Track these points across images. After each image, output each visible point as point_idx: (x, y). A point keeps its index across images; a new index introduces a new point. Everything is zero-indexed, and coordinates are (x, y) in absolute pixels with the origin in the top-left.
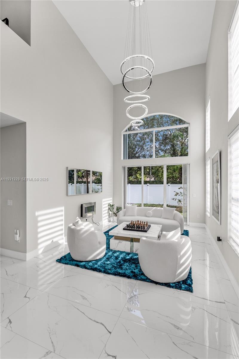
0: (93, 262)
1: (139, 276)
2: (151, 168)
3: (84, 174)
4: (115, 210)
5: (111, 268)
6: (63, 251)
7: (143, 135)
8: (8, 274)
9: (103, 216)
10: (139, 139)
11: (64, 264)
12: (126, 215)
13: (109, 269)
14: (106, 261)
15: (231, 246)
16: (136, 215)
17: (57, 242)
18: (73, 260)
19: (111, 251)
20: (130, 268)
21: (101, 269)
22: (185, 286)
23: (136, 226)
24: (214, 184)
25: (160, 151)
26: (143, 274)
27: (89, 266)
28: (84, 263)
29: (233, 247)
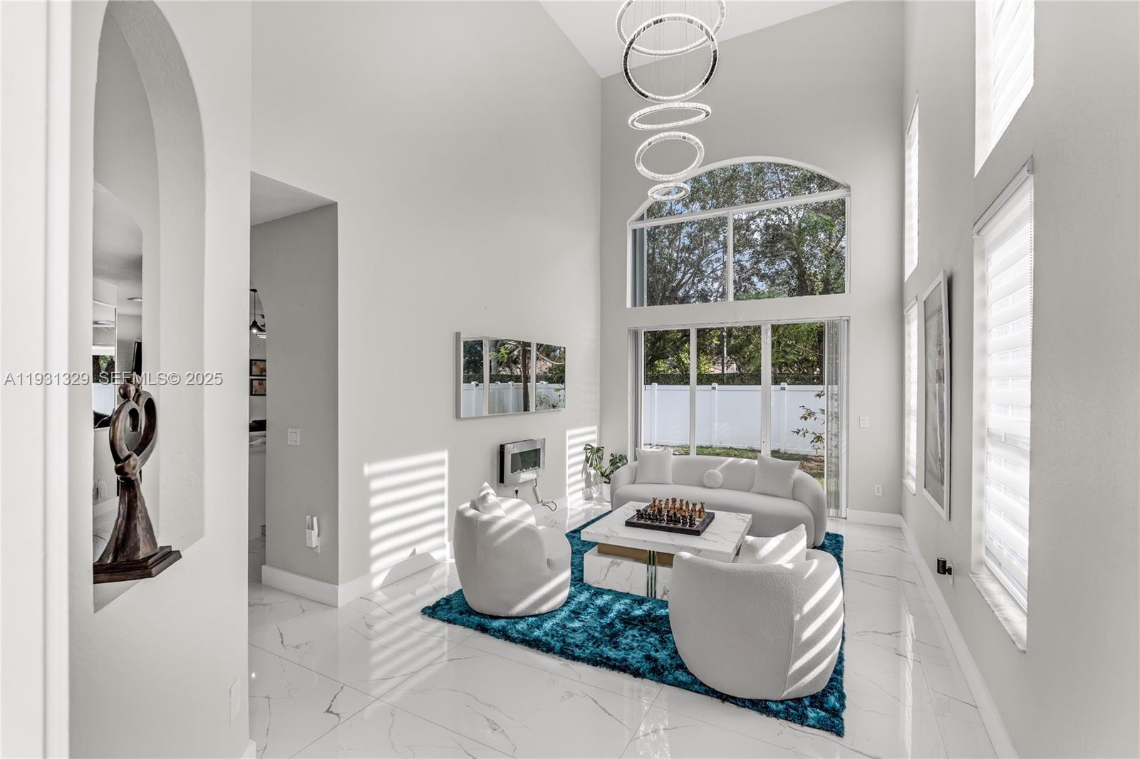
0: (530, 619)
1: (670, 674)
2: (725, 334)
3: (516, 353)
4: (606, 464)
5: (584, 642)
6: (446, 584)
7: (701, 230)
8: (284, 643)
9: (568, 481)
10: (687, 242)
11: (444, 621)
12: (638, 480)
13: (577, 646)
14: (570, 619)
15: (981, 590)
16: (670, 480)
17: (426, 555)
18: (471, 612)
19: (588, 590)
20: (643, 647)
21: (553, 642)
22: (818, 713)
23: (668, 516)
24: (930, 385)
25: (755, 279)
26: (681, 666)
27: (518, 631)
28: (503, 622)
29: (989, 595)
